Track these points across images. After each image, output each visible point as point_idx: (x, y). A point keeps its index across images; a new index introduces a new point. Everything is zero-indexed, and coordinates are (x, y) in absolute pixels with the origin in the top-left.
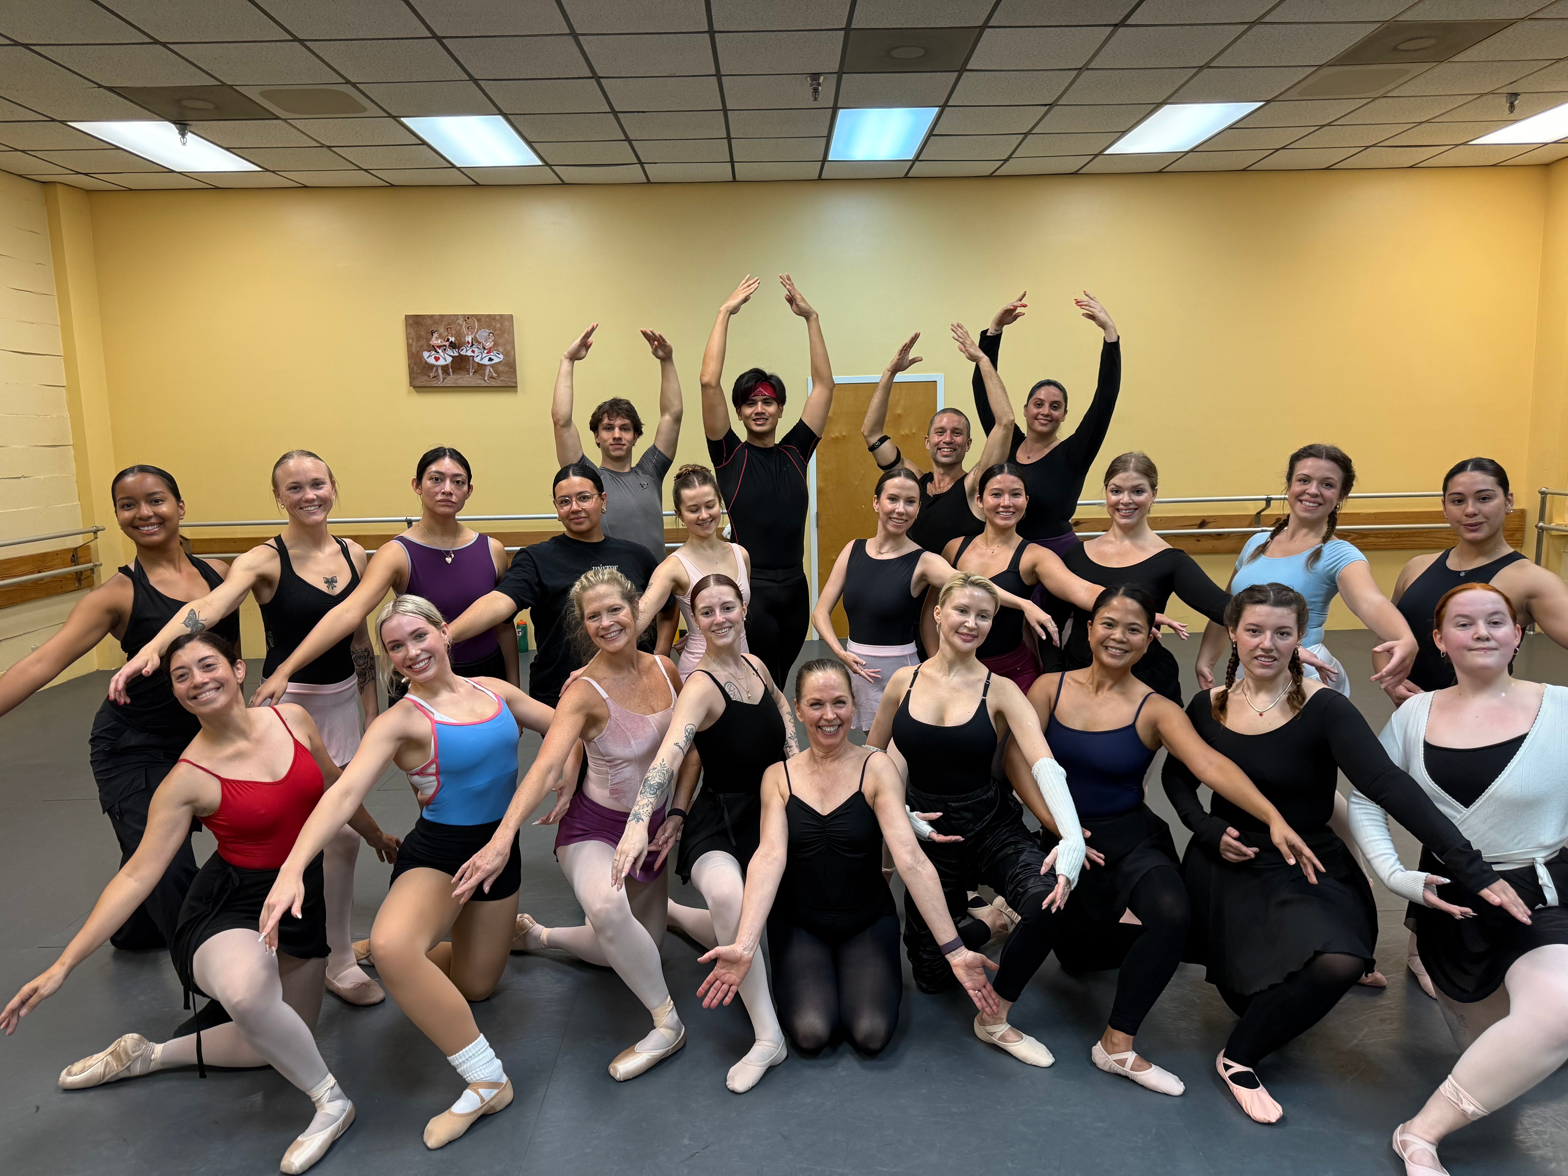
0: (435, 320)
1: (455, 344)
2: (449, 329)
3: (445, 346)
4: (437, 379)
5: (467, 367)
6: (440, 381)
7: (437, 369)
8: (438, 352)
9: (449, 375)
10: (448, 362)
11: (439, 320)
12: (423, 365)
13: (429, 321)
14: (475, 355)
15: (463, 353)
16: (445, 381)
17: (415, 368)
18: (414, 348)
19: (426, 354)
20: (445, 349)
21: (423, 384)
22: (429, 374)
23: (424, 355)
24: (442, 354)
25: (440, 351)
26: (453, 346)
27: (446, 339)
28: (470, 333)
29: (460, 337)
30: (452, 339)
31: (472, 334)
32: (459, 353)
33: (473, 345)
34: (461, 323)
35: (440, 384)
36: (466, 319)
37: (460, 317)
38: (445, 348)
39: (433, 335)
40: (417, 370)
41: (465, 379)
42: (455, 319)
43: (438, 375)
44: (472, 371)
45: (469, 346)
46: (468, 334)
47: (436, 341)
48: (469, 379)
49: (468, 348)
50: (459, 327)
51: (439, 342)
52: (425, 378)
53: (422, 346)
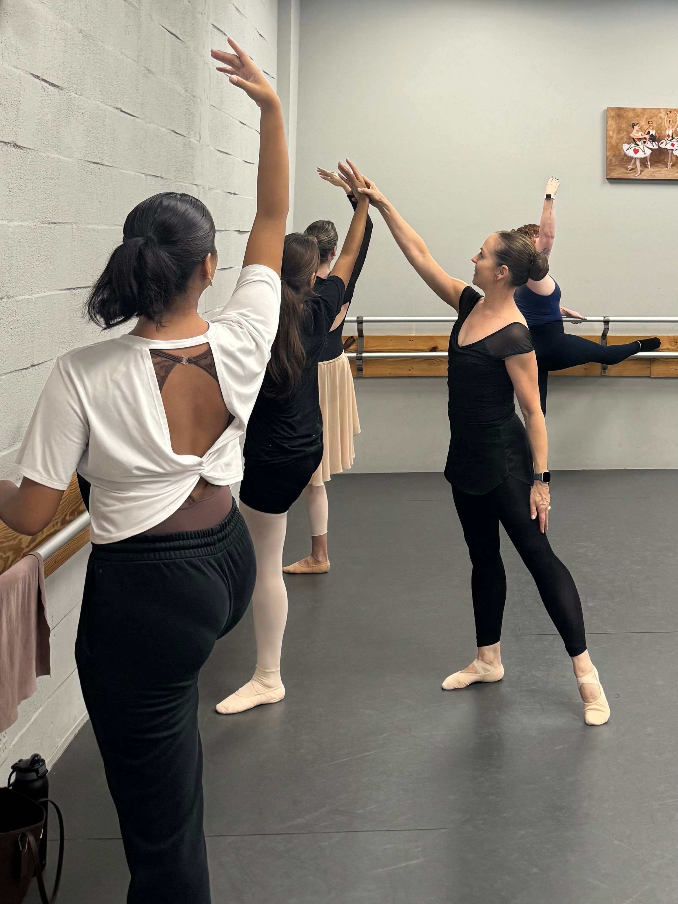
0: (637, 113)
1: (655, 137)
2: (650, 122)
3: (645, 139)
4: (635, 172)
5: (666, 160)
6: (637, 173)
7: (636, 161)
8: (638, 145)
9: (647, 167)
10: (646, 155)
11: (641, 113)
12: (621, 157)
13: (631, 114)
14: (675, 148)
15: (662, 146)
16: (642, 174)
17: (614, 160)
18: (614, 140)
19: (625, 146)
20: (645, 142)
21: (620, 175)
22: (627, 166)
23: (623, 147)
24: (641, 146)
25: (640, 144)
26: (653, 139)
27: (646, 133)
28: (671, 126)
29: (661, 130)
30: (653, 132)
31: (672, 127)
32: (659, 146)
33: (673, 138)
34: (663, 116)
35: (637, 176)
36: (668, 113)
37: (662, 111)
38: (645, 140)
39: (633, 128)
40: (615, 162)
41: (662, 172)
42: (657, 112)
43: (636, 167)
44: (670, 164)
45: (669, 139)
46: (669, 127)
47: (636, 134)
48: (666, 173)
49: (668, 142)
50: (660, 121)
51: (639, 135)
52: (623, 170)
53: (622, 138)
